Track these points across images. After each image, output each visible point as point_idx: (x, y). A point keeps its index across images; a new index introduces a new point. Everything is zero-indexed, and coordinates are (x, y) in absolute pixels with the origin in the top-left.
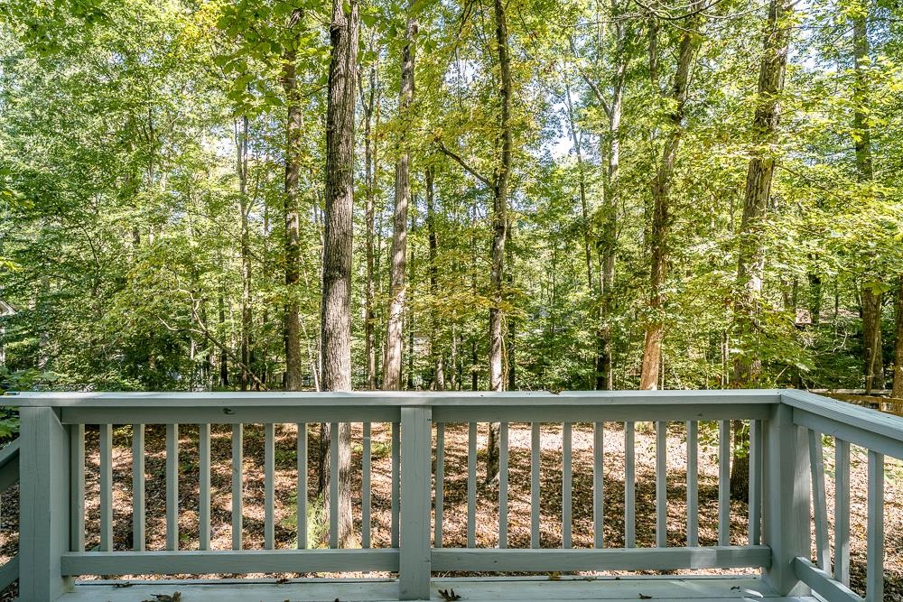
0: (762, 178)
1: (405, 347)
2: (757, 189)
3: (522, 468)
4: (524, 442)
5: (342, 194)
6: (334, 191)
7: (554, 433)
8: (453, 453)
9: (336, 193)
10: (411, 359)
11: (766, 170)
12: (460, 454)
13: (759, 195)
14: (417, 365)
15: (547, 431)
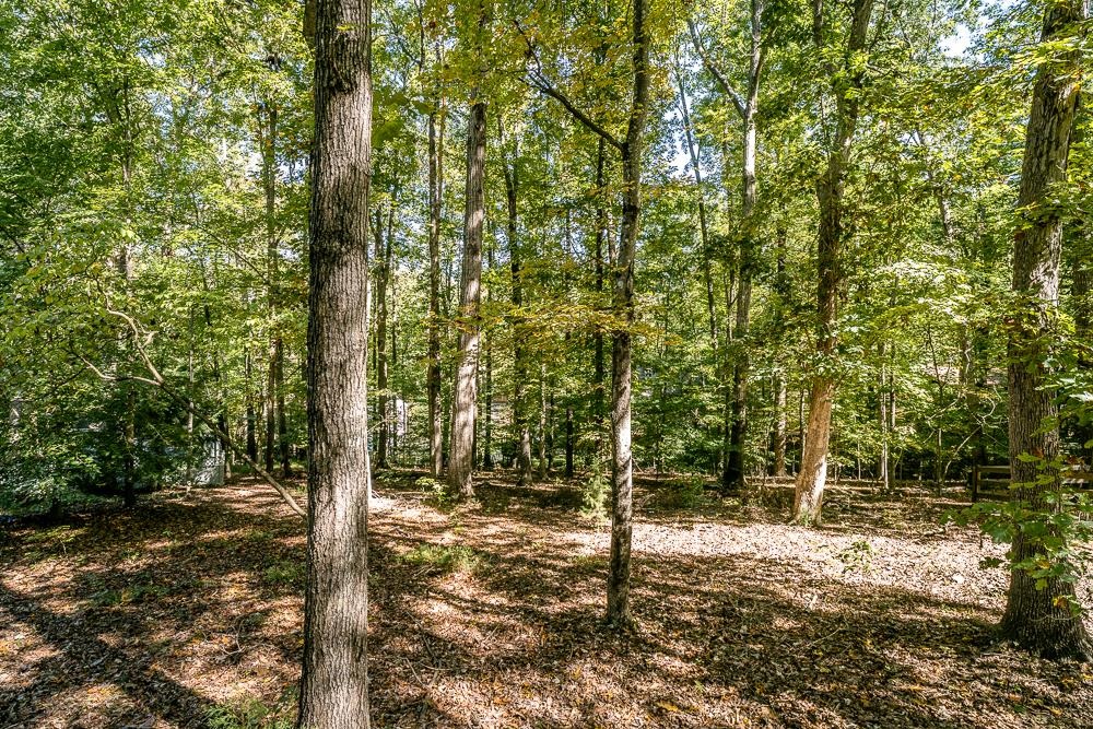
0: (1059, 124)
1: (480, 414)
2: (1050, 143)
3: (656, 587)
4: (647, 543)
5: (347, 86)
6: (330, 79)
7: (687, 528)
8: (549, 562)
9: (333, 83)
10: (489, 428)
11: (1065, 110)
12: (561, 564)
13: (1053, 153)
14: (495, 437)
15: (676, 525)
